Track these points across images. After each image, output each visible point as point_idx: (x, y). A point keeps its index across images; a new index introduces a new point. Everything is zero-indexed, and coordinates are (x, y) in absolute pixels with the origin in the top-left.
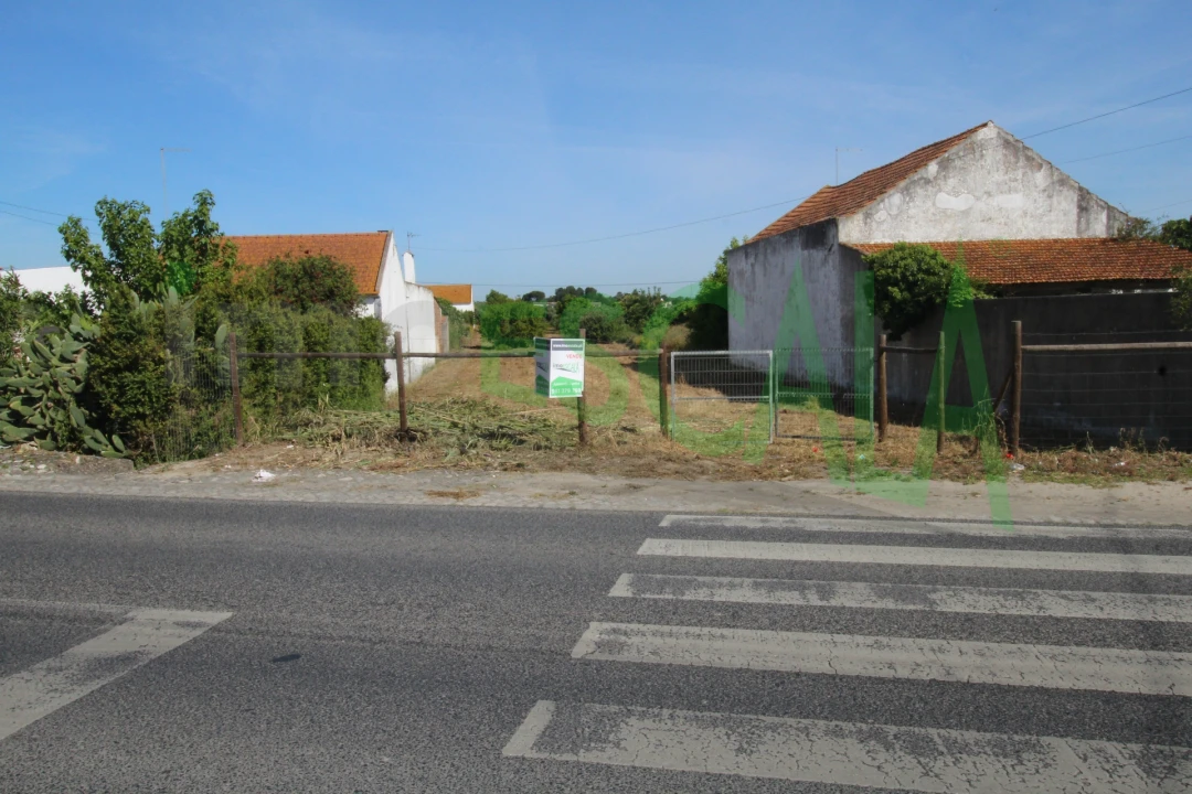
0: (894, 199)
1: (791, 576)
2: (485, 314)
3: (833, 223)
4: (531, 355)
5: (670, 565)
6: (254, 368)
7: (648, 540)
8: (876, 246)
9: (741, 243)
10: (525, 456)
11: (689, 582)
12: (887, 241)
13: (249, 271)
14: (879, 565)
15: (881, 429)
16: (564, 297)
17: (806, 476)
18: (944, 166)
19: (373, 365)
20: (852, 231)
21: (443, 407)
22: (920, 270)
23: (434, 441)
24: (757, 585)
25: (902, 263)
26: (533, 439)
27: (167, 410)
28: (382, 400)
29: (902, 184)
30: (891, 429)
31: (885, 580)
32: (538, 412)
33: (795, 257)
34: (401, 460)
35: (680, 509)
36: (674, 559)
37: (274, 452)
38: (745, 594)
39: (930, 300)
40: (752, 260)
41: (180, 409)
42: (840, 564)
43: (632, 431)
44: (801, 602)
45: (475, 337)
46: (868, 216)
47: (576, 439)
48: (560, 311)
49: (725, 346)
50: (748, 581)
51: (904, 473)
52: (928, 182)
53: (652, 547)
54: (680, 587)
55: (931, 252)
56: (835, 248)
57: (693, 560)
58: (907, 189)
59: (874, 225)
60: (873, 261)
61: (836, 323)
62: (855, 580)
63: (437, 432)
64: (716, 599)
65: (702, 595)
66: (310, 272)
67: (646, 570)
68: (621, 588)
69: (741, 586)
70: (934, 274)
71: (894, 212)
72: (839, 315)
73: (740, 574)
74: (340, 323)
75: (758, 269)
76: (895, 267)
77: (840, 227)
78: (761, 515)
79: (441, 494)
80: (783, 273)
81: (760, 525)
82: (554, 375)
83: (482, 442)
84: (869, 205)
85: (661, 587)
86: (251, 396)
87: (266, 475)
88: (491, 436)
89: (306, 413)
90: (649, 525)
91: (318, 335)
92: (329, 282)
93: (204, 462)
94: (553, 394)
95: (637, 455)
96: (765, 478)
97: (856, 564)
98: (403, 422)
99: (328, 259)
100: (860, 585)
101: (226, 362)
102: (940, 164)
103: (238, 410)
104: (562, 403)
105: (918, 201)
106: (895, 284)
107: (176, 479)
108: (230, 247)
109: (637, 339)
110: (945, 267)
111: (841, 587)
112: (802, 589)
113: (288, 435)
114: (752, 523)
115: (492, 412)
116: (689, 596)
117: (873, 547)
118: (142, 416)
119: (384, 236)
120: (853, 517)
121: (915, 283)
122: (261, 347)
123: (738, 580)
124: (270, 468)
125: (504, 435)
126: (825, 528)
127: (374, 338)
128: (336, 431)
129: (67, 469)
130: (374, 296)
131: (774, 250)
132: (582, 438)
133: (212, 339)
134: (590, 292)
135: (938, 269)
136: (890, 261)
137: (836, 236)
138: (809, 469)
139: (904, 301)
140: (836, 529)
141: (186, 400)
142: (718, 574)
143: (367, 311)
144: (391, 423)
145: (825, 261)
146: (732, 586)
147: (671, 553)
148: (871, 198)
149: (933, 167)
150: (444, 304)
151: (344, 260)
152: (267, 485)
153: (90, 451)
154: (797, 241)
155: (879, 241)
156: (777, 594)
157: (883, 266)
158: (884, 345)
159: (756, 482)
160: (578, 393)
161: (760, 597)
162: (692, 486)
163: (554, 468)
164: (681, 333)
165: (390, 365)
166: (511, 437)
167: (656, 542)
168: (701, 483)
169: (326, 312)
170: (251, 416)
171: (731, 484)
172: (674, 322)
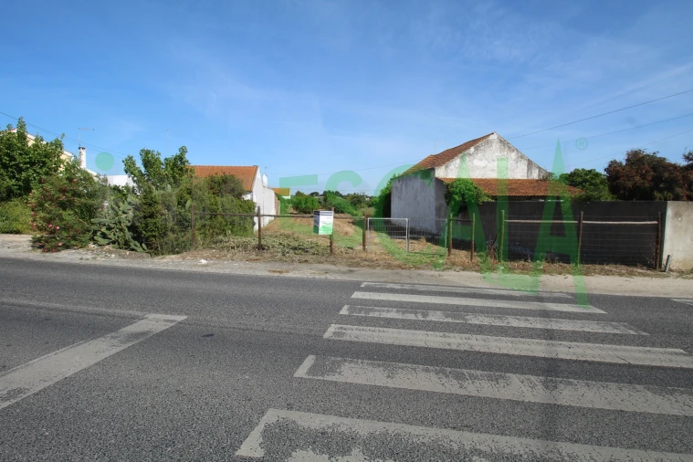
0: (457, 161)
1: (411, 308)
2: (295, 200)
3: (433, 169)
5: (364, 302)
7: (356, 292)
8: (449, 179)
9: (397, 176)
10: (309, 257)
11: (371, 309)
12: (454, 177)
13: (200, 180)
14: (446, 305)
15: (449, 251)
16: (327, 194)
17: (419, 269)
18: (477, 149)
19: (249, 219)
20: (440, 173)
21: (276, 236)
23: (272, 250)
24: (398, 311)
26: (312, 251)
27: (165, 234)
28: (252, 233)
29: (460, 155)
30: (453, 251)
31: (448, 311)
32: (315, 240)
33: (418, 183)
34: (258, 257)
35: (369, 280)
36: (366, 300)
37: (207, 253)
38: (393, 315)
40: (401, 183)
41: (170, 234)
42: (432, 304)
43: (351, 248)
44: (415, 318)
45: (291, 209)
46: (447, 167)
47: (329, 251)
48: (325, 200)
49: (390, 217)
50: (395, 309)
51: (458, 269)
52: (470, 155)
53: (357, 295)
54: (368, 311)
55: (471, 182)
56: (434, 179)
57: (374, 300)
59: (449, 171)
60: (448, 185)
61: (433, 209)
62: (437, 310)
63: (273, 247)
64: (382, 316)
65: (376, 314)
66: (225, 181)
67: (355, 304)
68: (344, 311)
69: (392, 311)
71: (457, 166)
72: (434, 205)
73: (391, 307)
74: (237, 202)
75: (404, 187)
76: (457, 187)
77: (436, 171)
78: (401, 283)
79: (274, 271)
80: (413, 188)
81: (400, 287)
82: (321, 225)
83: (291, 251)
84: (447, 163)
85: (360, 311)
86: (199, 230)
87: (204, 262)
88: (295, 249)
89: (221, 237)
90: (357, 286)
92: (232, 185)
93: (179, 256)
94: (321, 232)
95: (352, 258)
96: (403, 269)
97: (437, 304)
98: (260, 242)
99: (232, 176)
100: (439, 312)
101: (190, 216)
102: (475, 148)
103: (194, 235)
104: (324, 236)
106: (456, 194)
107: (168, 262)
108: (193, 170)
109: (355, 212)
110: (476, 188)
111: (431, 313)
112: (416, 313)
113: (213, 246)
114: (397, 287)
115: (296, 239)
116: (371, 315)
117: (444, 297)
118: (154, 236)
119: (255, 169)
120: (437, 285)
121: (464, 194)
123: (390, 309)
124: (206, 259)
125: (300, 249)
126: (426, 289)
127: (250, 208)
128: (233, 245)
129: (123, 257)
130: (251, 192)
131: (410, 179)
132: (331, 251)
133: (184, 206)
134: (337, 194)
135: (473, 189)
136: (455, 185)
137: (434, 174)
138: (420, 266)
139: (460, 201)
140: (430, 290)
141: (173, 231)
142: (383, 306)
143: (247, 197)
144: (255, 242)
146: (388, 311)
147: (365, 297)
148: (448, 160)
149: (472, 149)
150: (278, 196)
151: (239, 177)
152: (204, 266)
153: (133, 250)
154: (419, 176)
155: (451, 177)
156: (406, 315)
157: (452, 187)
159: (400, 270)
160: (330, 233)
161: (399, 316)
162: (374, 271)
163: (320, 263)
164: (372, 210)
165: (256, 219)
166: (303, 249)
167: (359, 293)
168: (378, 270)
169: (230, 197)
170: (199, 238)
171: (389, 271)
172: (370, 206)
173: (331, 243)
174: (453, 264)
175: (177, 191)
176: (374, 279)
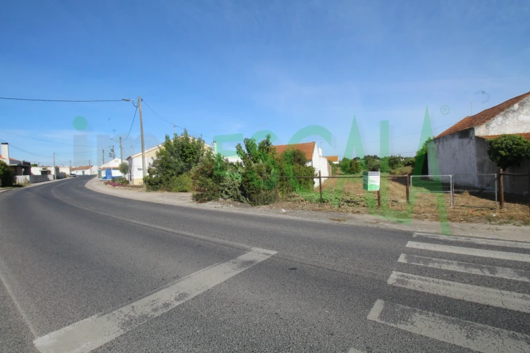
0: (499, 119)
1: (474, 262)
2: (342, 164)
3: (473, 129)
4: (361, 177)
5: (421, 252)
6: (280, 180)
7: (409, 242)
8: (492, 136)
9: (432, 138)
10: (360, 209)
11: (430, 260)
12: (496, 134)
13: (278, 155)
14: (516, 261)
15: (501, 204)
16: (367, 159)
17: (471, 222)
18: (521, 105)
19: (310, 180)
20: (480, 131)
21: (331, 192)
22: (514, 144)
23: (330, 203)
24: (459, 265)
25: (505, 142)
26: (362, 203)
27: (259, 192)
28: (313, 189)
29: (502, 113)
30: (505, 204)
31: (521, 268)
32: (365, 195)
33: (456, 142)
34: (321, 208)
35: (420, 231)
36: (422, 250)
37: (285, 204)
38: (454, 267)
39: (519, 155)
40: (437, 143)
41: (262, 191)
42: (496, 259)
43: (396, 202)
44: (481, 274)
45: (339, 171)
46: (487, 125)
47: (377, 204)
48: (366, 163)
49: (427, 173)
50: (454, 262)
51: (518, 223)
52: (514, 111)
53: (411, 244)
54: (426, 262)
55: (519, 137)
56: (473, 138)
57: (429, 251)
58: (505, 115)
59: (490, 129)
60: (491, 142)
61: (474, 165)
62: (505, 267)
63: (331, 200)
64: (442, 268)
65: (436, 266)
66: (294, 155)
67: (410, 253)
68: (402, 259)
69: (452, 263)
70: (521, 145)
71: (499, 123)
72: (476, 161)
73: (451, 259)
74: (302, 168)
75: (440, 147)
76: (502, 143)
77: (475, 130)
78: (454, 235)
79: (334, 220)
80: (450, 148)
81: (454, 240)
82: (369, 183)
83: (345, 204)
84: (487, 122)
85: (418, 261)
86: (279, 188)
87: (284, 210)
88: (348, 202)
89: (294, 193)
90: (408, 236)
91: (297, 171)
92: (299, 157)
93: (268, 206)
94: (369, 189)
95: (399, 210)
96: (453, 221)
97: (504, 260)
98: (321, 197)
99: (298, 150)
100: (509, 270)
101: (274, 179)
102: (519, 105)
103: (276, 192)
104: (374, 192)
105: (510, 118)
106: (503, 149)
107: (261, 211)
108: (274, 148)
109: (393, 171)
110: (525, 142)
111: (499, 269)
112: (481, 268)
113: (289, 199)
114: (451, 239)
115: (348, 194)
116: (430, 265)
117: (510, 253)
118: (253, 193)
119: (314, 143)
120: (496, 239)
121: (512, 149)
122: (282, 175)
123: (450, 261)
124: (285, 208)
125: (352, 202)
126: (485, 243)
127: (311, 172)
128: (302, 199)
129: (236, 206)
130: (311, 160)
131: (447, 140)
132: (379, 204)
133: (270, 173)
134: (375, 157)
135: (522, 143)
136: (499, 141)
137: (474, 133)
138: (472, 219)
139: (506, 156)
140: (490, 244)
141: (264, 189)
142: (441, 258)
143: (309, 164)
144: (317, 197)
145: (469, 142)
146: (448, 264)
147: (419, 247)
148: (488, 119)
149: (516, 106)
150: (330, 162)
151: (304, 150)
152: (284, 213)
153: (242, 202)
154: (456, 136)
155: (492, 134)
156: (470, 269)
157: (496, 143)
158: (501, 172)
159: (449, 223)
160: (378, 189)
161: (461, 269)
162: (423, 223)
163: (370, 213)
164: (409, 169)
165: (315, 180)
166: (355, 202)
167: (412, 243)
168: (426, 222)
169: (298, 165)
170: (280, 194)
171: (438, 223)
172: (406, 165)
173: (379, 197)
174: (511, 218)
175: (266, 163)
176: (424, 231)
